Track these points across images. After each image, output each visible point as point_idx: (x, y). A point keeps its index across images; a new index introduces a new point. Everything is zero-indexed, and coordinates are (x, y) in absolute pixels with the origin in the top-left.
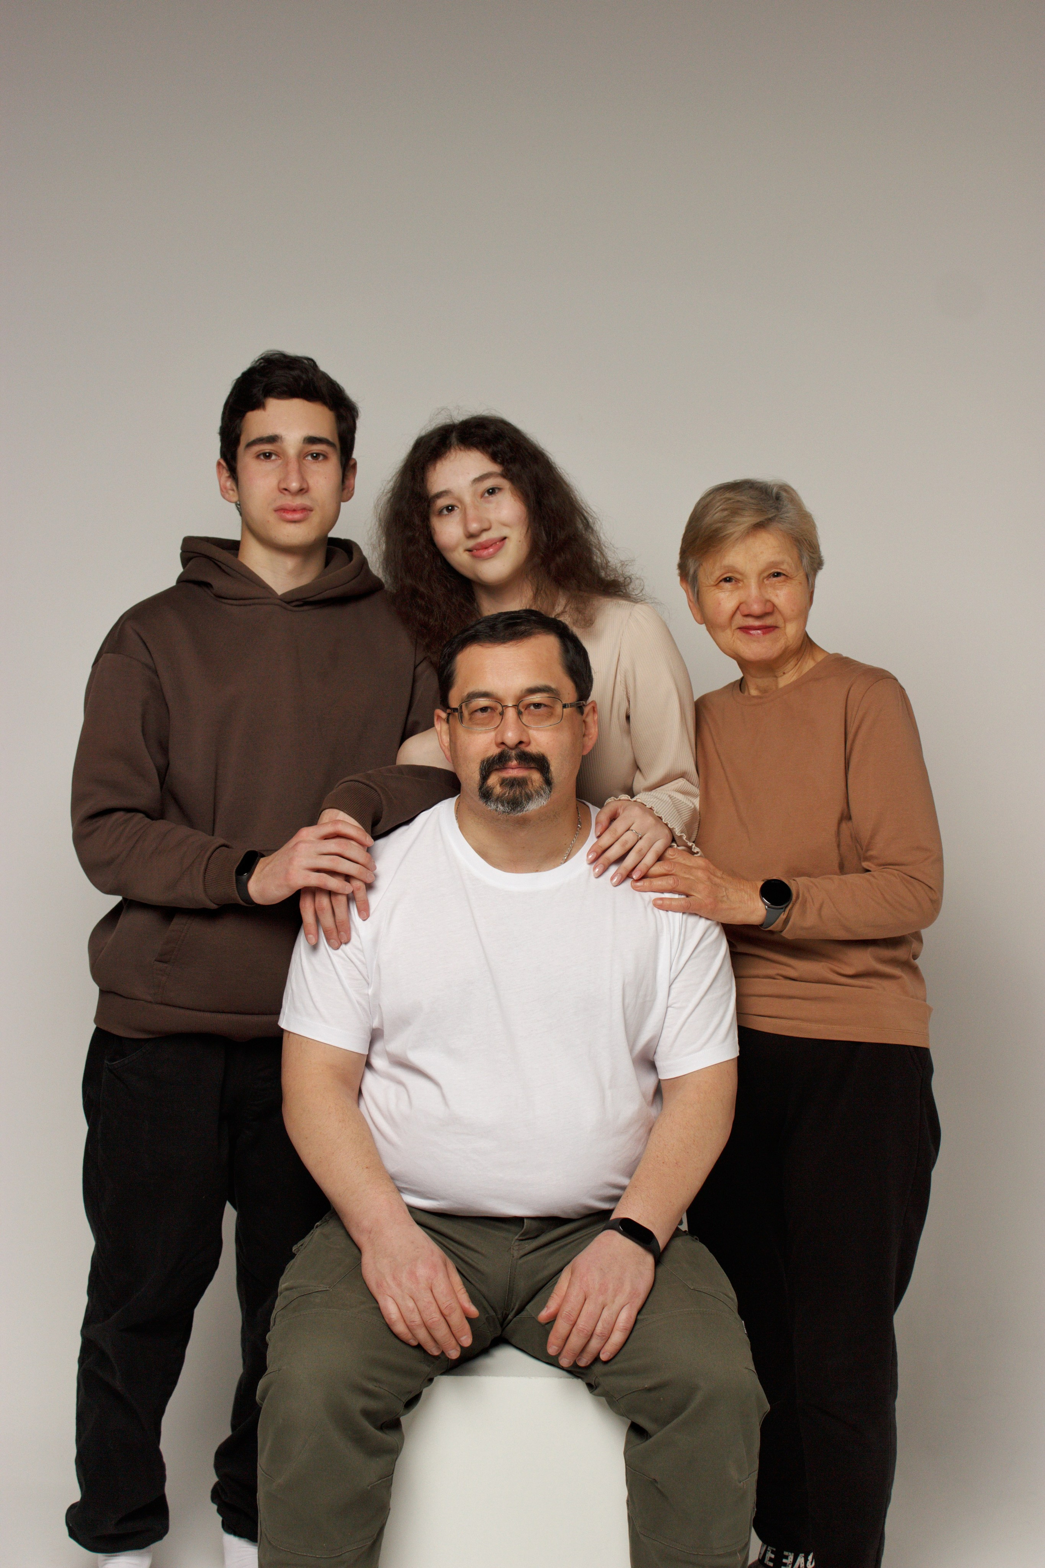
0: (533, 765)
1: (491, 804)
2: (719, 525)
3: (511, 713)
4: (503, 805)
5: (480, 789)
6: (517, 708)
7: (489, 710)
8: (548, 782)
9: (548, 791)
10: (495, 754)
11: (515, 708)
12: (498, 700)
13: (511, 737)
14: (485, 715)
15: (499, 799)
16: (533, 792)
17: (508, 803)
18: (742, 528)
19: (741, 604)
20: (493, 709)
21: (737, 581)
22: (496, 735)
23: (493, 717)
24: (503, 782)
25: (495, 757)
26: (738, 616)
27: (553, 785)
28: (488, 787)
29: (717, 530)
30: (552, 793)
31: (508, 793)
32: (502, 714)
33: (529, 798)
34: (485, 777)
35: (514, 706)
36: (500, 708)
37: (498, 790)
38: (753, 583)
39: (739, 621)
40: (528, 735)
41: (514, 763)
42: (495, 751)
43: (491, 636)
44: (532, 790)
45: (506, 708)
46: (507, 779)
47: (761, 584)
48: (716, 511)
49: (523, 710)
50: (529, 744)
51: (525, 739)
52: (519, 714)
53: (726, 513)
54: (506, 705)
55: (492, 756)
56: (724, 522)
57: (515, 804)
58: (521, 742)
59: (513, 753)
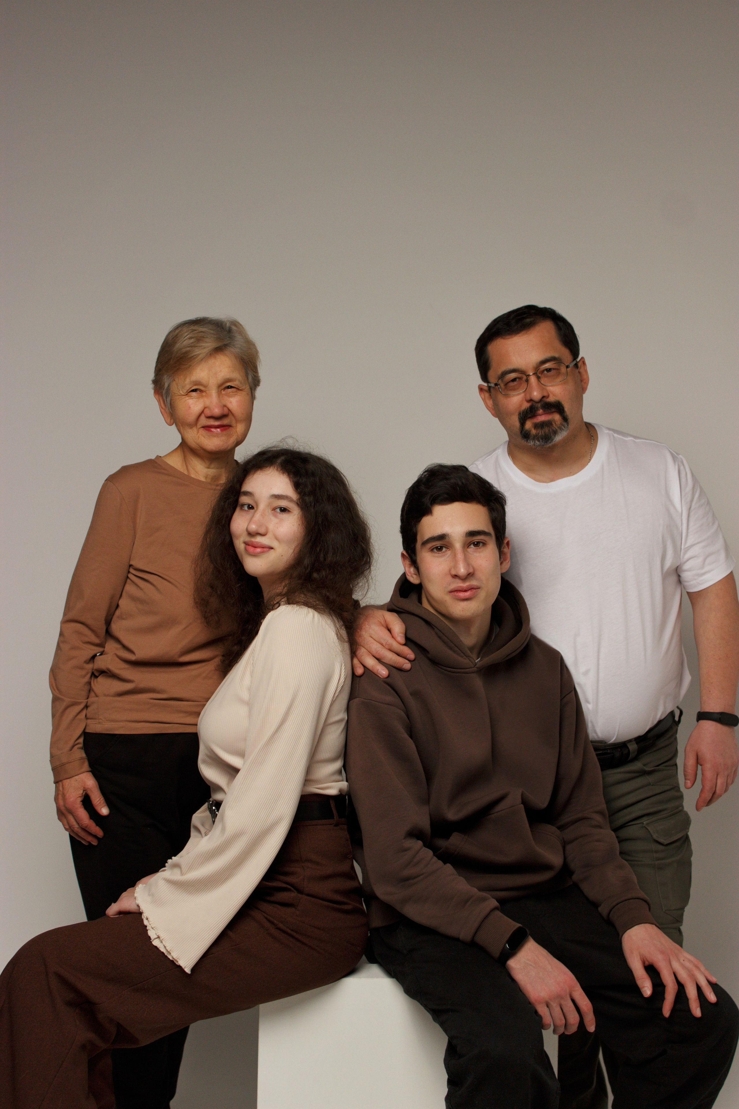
0: (553, 410)
1: (530, 441)
2: (188, 349)
3: (533, 379)
4: (539, 441)
5: (521, 432)
6: (536, 374)
7: (517, 380)
8: (565, 419)
9: (566, 426)
10: (527, 408)
11: (535, 375)
12: (523, 372)
13: (536, 395)
14: (515, 383)
15: (536, 437)
16: (557, 428)
17: (542, 439)
18: (206, 351)
19: (205, 408)
20: (520, 378)
21: (201, 391)
22: (525, 395)
23: (521, 384)
24: (536, 426)
25: (527, 409)
26: (203, 418)
27: (569, 420)
28: (527, 430)
29: (186, 353)
30: (569, 426)
31: (541, 432)
32: (527, 381)
33: (555, 433)
34: (523, 423)
35: (534, 374)
36: (525, 378)
37: (534, 432)
38: (214, 393)
39: (203, 421)
40: (547, 391)
41: (541, 411)
42: (526, 405)
43: (508, 330)
44: (556, 427)
45: (529, 377)
46: (538, 424)
47: (219, 393)
48: (185, 339)
49: (540, 375)
50: (548, 397)
51: (545, 394)
52: (538, 378)
53: (192, 340)
54: (528, 374)
55: (525, 409)
56: (192, 347)
57: (547, 438)
58: (543, 397)
59: (539, 405)
